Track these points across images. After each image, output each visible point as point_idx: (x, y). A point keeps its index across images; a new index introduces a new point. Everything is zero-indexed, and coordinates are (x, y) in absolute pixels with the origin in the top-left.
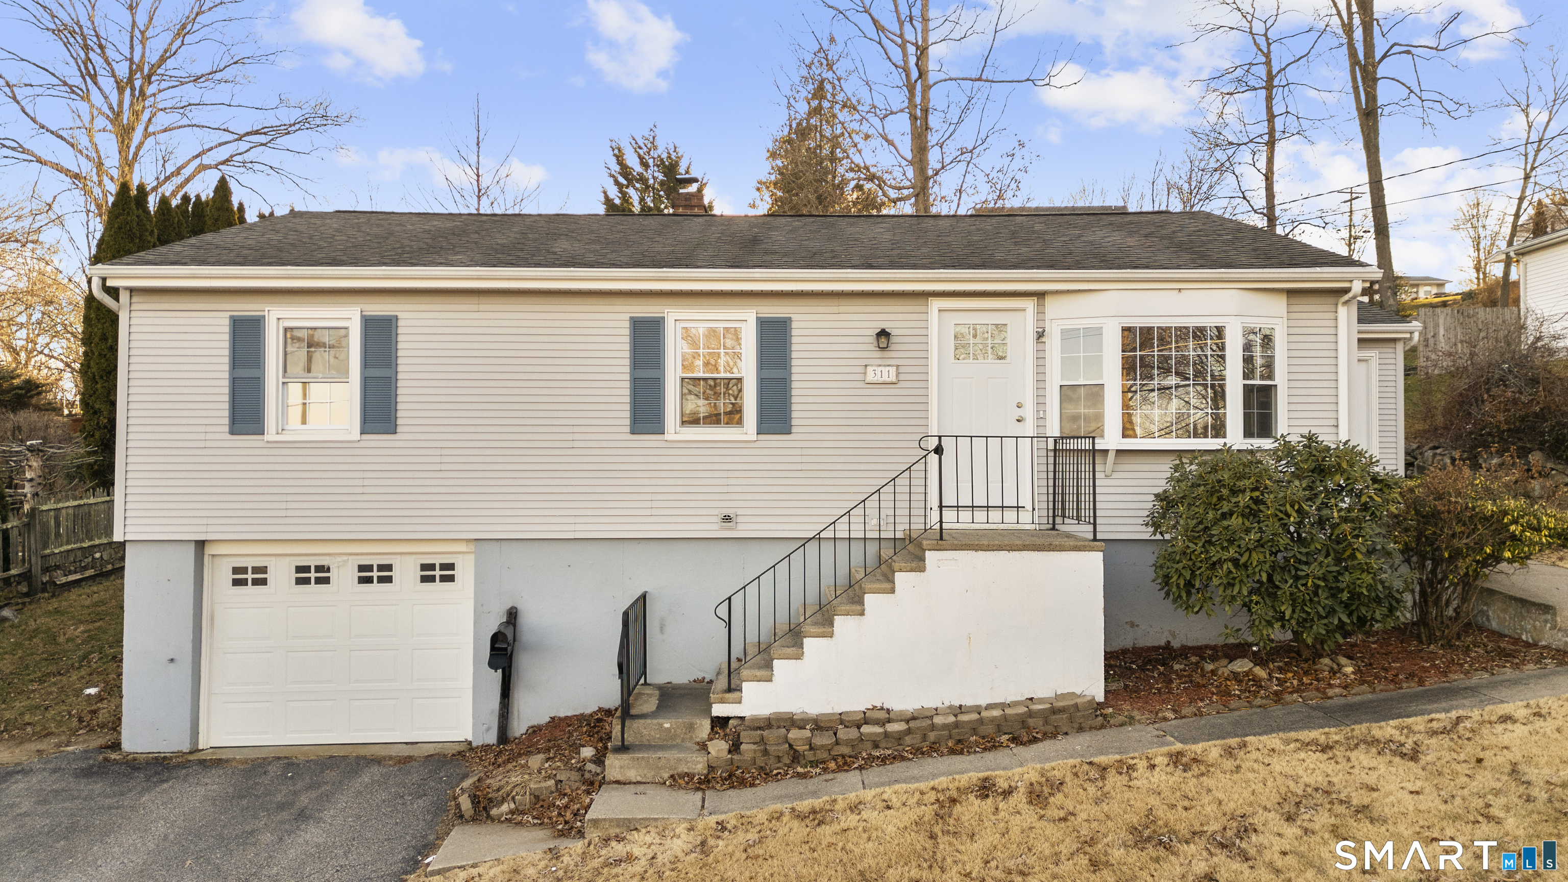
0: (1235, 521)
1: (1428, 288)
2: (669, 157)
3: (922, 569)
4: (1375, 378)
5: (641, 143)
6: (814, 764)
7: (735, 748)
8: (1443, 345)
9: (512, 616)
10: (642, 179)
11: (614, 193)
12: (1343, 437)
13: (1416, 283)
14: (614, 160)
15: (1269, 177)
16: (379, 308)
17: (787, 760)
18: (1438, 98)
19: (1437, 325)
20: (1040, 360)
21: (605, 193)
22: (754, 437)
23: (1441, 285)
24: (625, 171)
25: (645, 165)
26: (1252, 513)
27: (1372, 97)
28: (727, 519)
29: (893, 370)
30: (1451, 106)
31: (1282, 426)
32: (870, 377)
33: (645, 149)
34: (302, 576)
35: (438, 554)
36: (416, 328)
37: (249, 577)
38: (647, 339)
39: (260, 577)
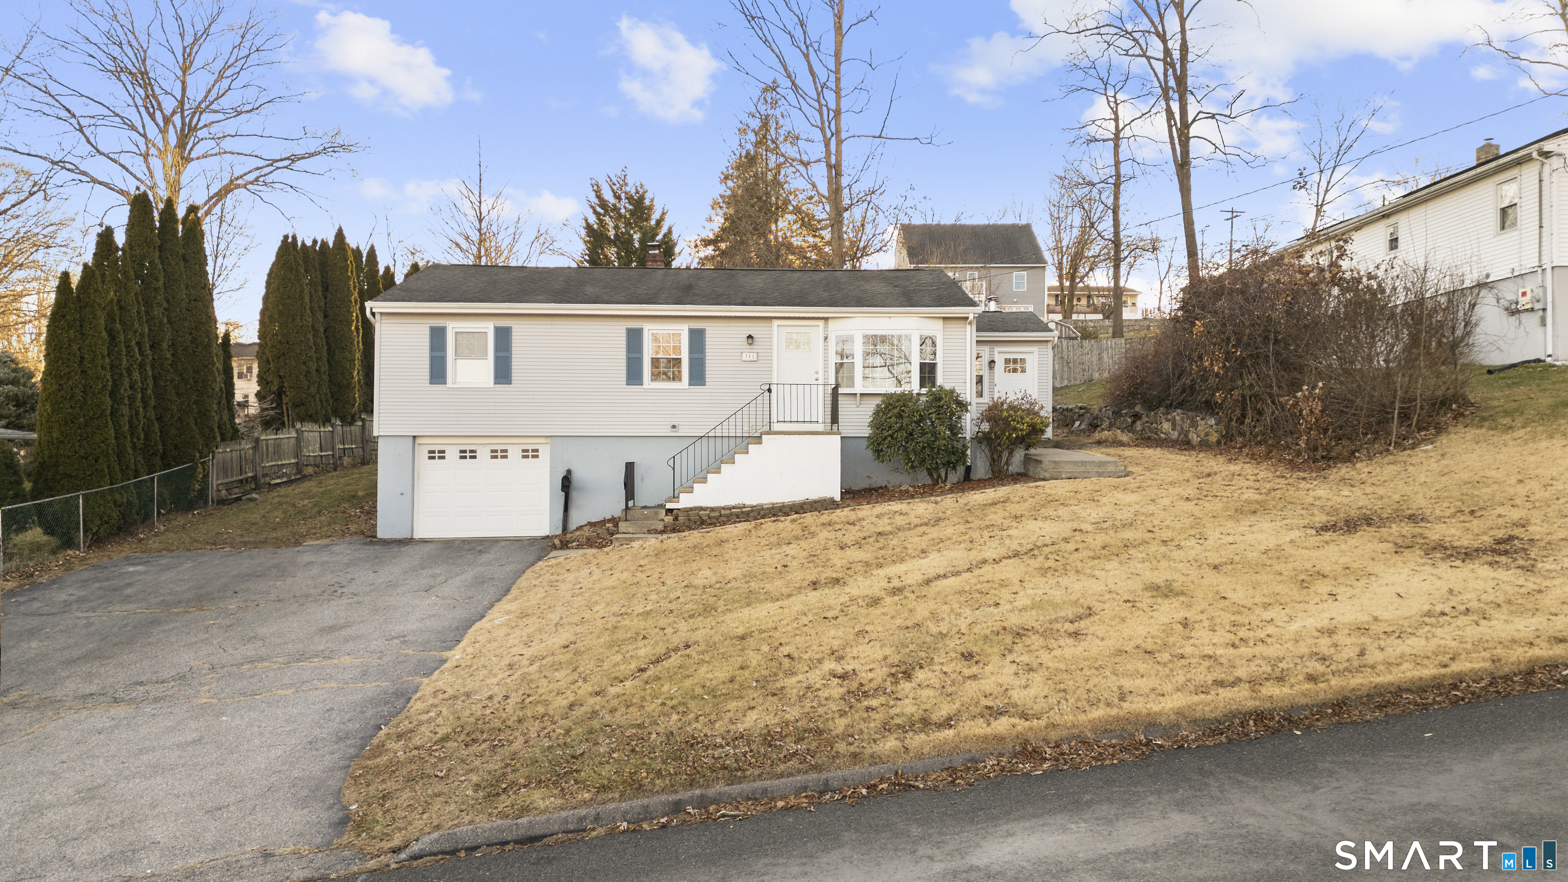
2: (637, 192)
3: (761, 443)
5: (614, 180)
6: (711, 524)
7: (676, 519)
9: (569, 472)
10: (616, 209)
11: (592, 219)
14: (594, 194)
15: (1115, 211)
16: (503, 323)
17: (698, 523)
20: (826, 350)
21: (586, 220)
22: (687, 387)
24: (603, 204)
25: (619, 198)
27: (1185, 154)
28: (674, 427)
29: (755, 355)
31: (937, 383)
32: (744, 358)
33: (618, 185)
34: (463, 455)
35: (530, 445)
36: (521, 333)
37: (437, 455)
38: (634, 339)
39: (442, 455)
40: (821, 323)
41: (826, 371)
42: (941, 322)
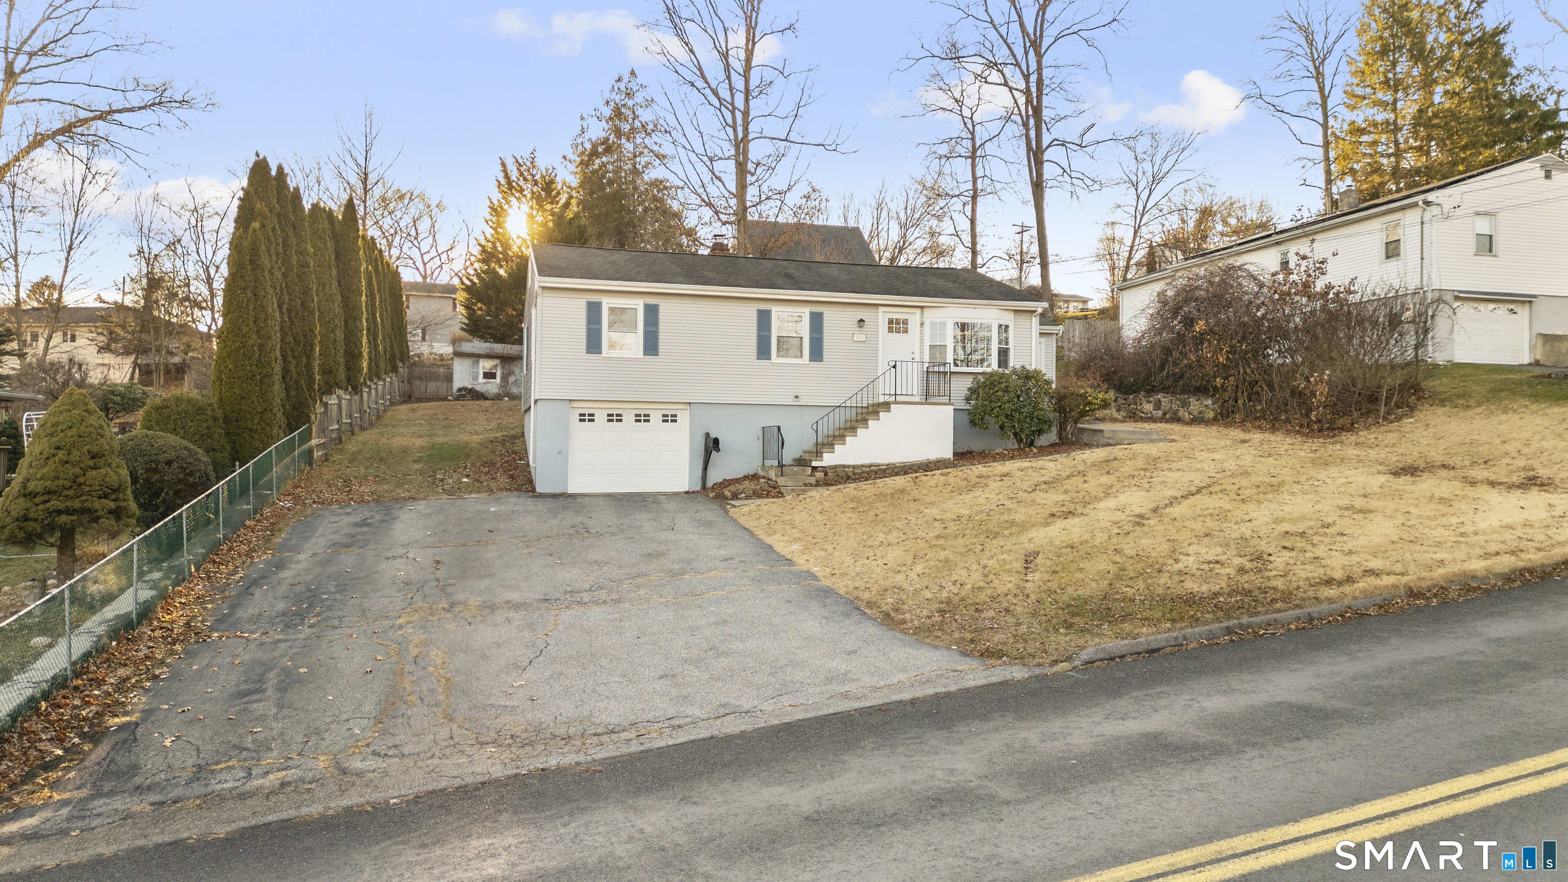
0: (1000, 393)
1: (1076, 304)
3: (889, 411)
4: (1043, 351)
6: (856, 479)
8: (1077, 340)
9: (708, 435)
12: (1033, 367)
13: (1068, 300)
15: (973, 222)
16: (652, 301)
18: (1081, 176)
19: (1074, 330)
20: (922, 334)
22: (808, 363)
23: (1085, 301)
24: (510, 184)
25: (526, 180)
26: (1006, 390)
27: (1040, 174)
28: (796, 397)
29: (867, 335)
30: (1089, 183)
31: (1011, 364)
32: (858, 338)
34: (610, 418)
35: (670, 410)
36: (667, 309)
37: (587, 418)
38: (764, 319)
39: (591, 418)
40: (918, 311)
41: (922, 352)
42: (1012, 314)
